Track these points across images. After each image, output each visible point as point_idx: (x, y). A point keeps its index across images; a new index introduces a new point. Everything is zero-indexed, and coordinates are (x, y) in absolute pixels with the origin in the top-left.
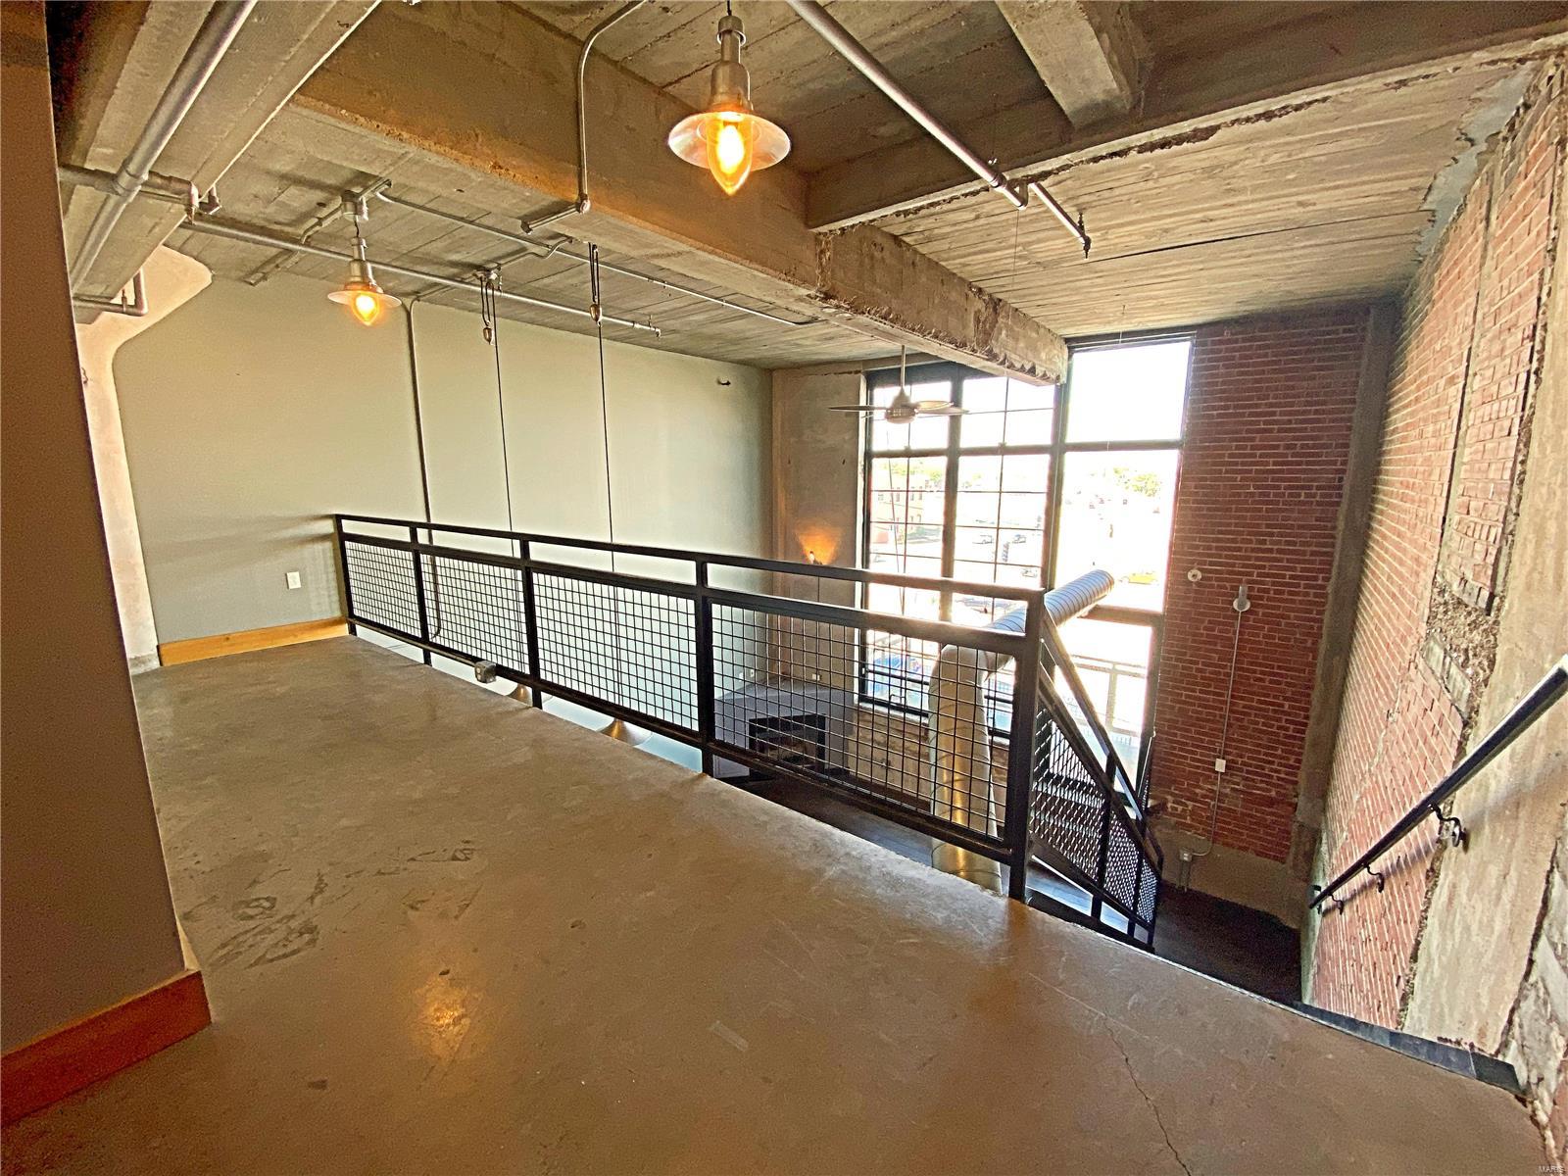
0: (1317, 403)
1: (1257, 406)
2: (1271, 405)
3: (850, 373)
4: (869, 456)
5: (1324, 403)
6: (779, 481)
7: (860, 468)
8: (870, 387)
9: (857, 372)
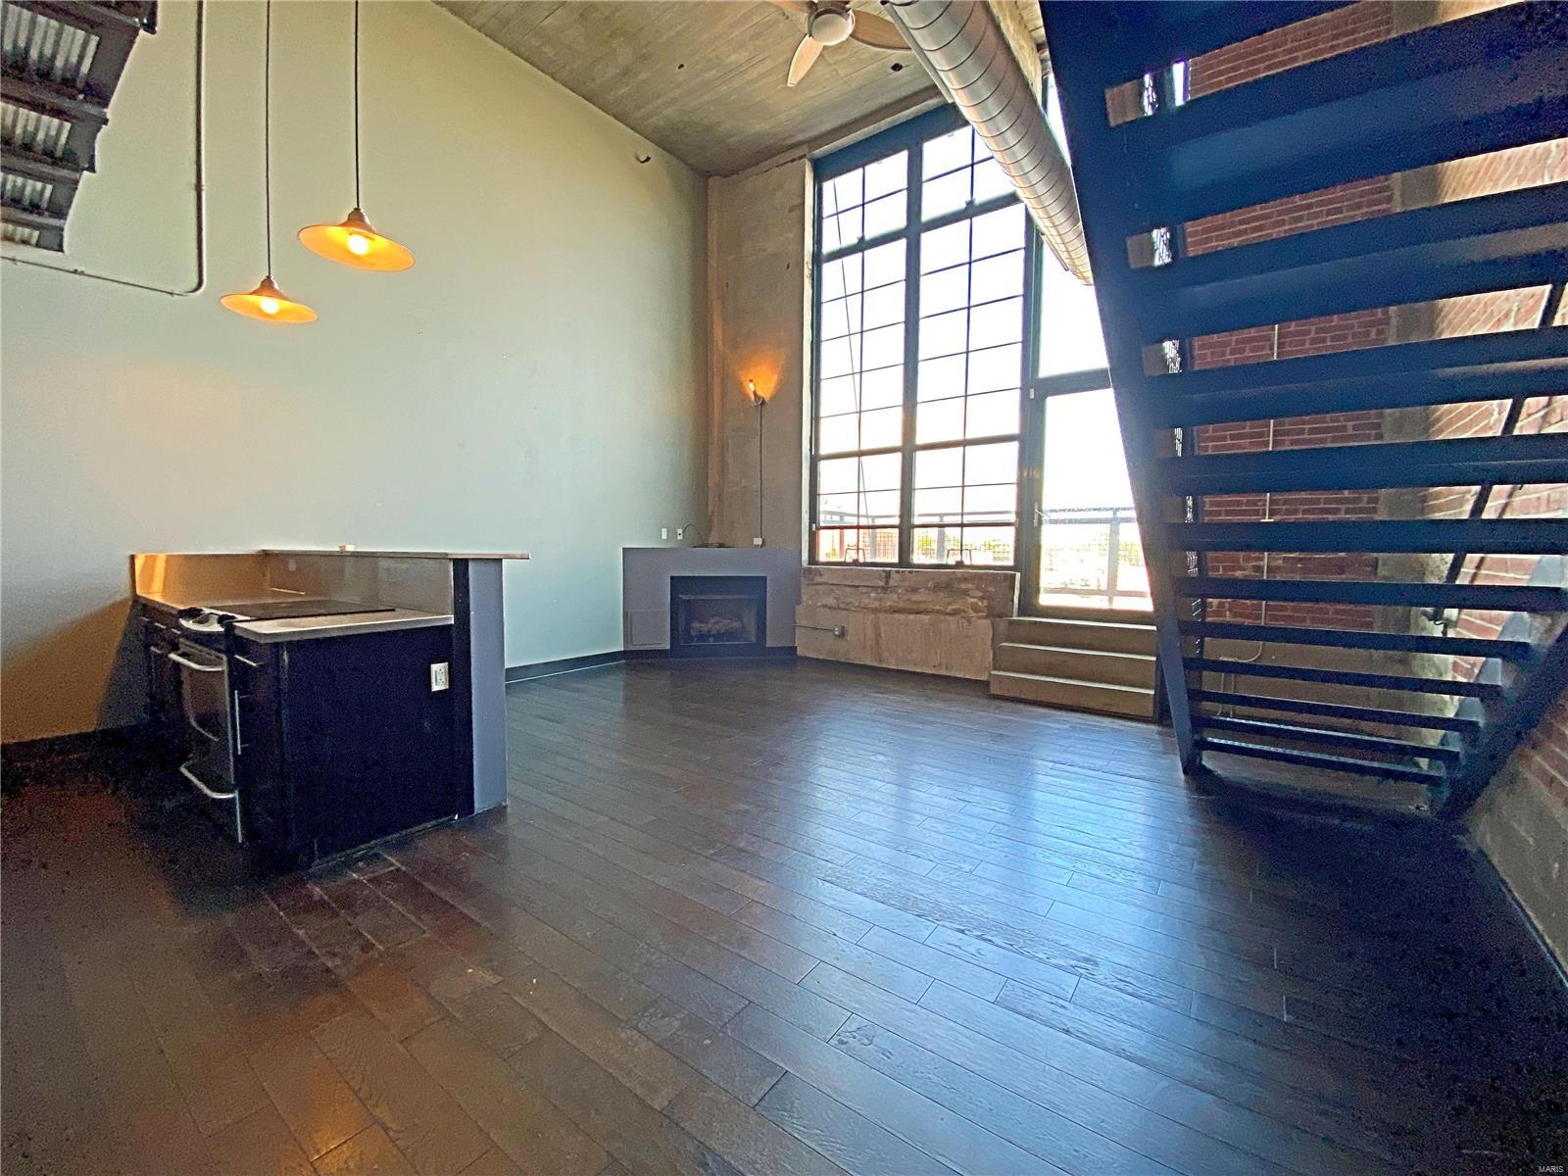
0: (1346, 34)
1: (1274, 56)
2: (1290, 51)
3: (793, 161)
4: (818, 259)
5: (1354, 32)
6: (716, 306)
7: (807, 272)
8: (819, 180)
9: (801, 158)
